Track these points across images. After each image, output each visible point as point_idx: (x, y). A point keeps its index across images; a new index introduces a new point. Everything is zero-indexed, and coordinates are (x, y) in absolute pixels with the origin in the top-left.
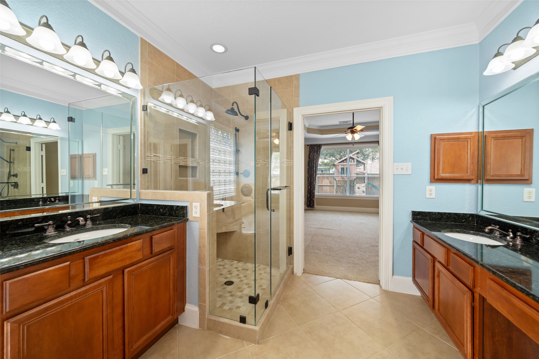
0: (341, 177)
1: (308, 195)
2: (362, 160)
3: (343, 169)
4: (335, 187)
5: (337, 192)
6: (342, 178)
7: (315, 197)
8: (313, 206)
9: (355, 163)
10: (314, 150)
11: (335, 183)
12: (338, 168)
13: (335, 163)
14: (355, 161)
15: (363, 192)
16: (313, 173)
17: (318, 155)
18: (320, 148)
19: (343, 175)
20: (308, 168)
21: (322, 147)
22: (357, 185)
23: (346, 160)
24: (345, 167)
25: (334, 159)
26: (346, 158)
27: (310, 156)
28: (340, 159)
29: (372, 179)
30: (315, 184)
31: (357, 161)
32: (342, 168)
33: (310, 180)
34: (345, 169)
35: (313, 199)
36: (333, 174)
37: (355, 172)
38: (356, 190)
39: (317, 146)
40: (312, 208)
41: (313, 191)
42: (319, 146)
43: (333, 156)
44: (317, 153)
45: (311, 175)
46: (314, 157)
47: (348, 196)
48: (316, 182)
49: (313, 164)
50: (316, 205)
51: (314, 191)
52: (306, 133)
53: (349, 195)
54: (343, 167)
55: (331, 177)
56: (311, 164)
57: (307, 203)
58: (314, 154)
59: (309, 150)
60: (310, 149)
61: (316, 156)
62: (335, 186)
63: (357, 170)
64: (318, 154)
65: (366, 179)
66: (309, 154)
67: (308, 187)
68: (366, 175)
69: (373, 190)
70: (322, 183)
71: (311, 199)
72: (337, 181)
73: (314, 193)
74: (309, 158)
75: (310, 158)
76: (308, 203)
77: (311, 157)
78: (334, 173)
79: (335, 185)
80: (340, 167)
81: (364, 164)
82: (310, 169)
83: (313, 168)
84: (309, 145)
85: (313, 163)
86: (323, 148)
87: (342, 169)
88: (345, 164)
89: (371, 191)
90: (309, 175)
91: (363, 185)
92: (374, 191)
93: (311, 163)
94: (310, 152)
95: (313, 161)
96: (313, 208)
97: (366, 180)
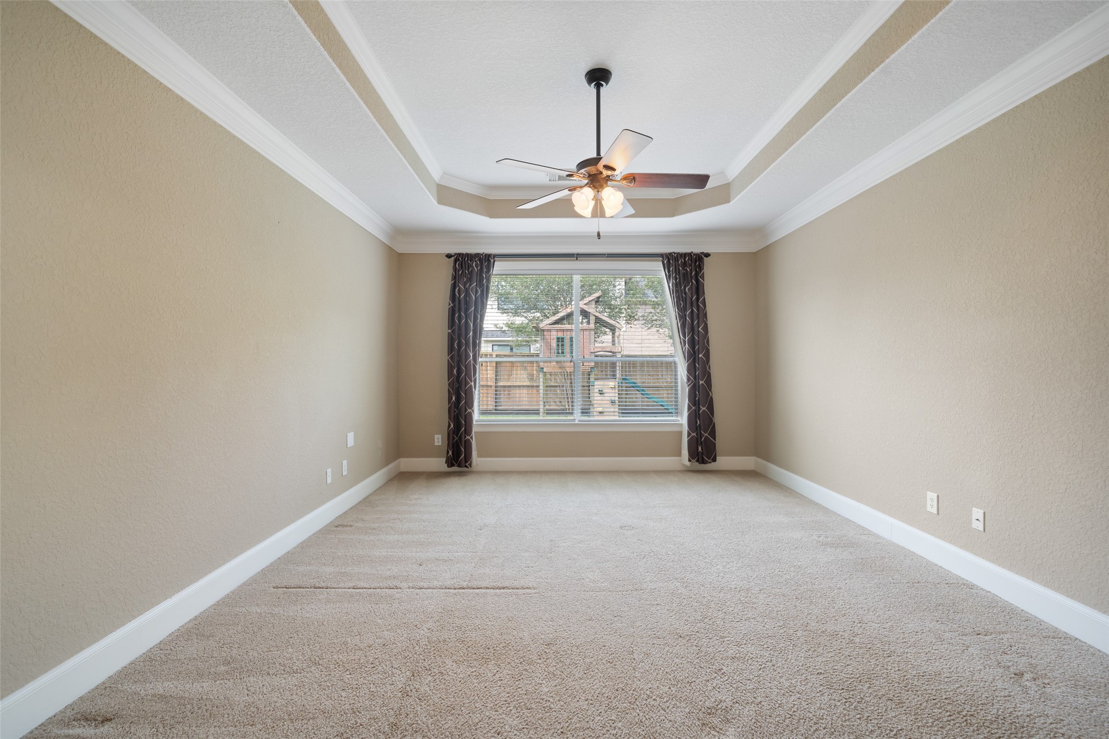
0: (557, 362)
1: (449, 426)
2: (610, 317)
3: (563, 341)
4: (541, 391)
5: (548, 402)
6: (559, 365)
7: (474, 429)
8: (466, 462)
9: (592, 326)
10: (471, 273)
11: (541, 380)
12: (548, 337)
13: (541, 325)
14: (592, 319)
15: (613, 402)
16: (466, 349)
17: (482, 291)
18: (489, 267)
19: (561, 359)
20: (450, 331)
21: (496, 263)
22: (598, 385)
23: (570, 316)
24: (567, 336)
25: (538, 314)
26: (569, 310)
27: (456, 291)
28: (554, 314)
29: (629, 367)
30: (471, 385)
31: (598, 320)
32: (558, 338)
33: (455, 372)
34: (567, 342)
35: (468, 437)
36: (538, 355)
37: (592, 348)
38: (596, 398)
39: (480, 260)
40: (465, 469)
41: (466, 410)
42: (486, 260)
43: (535, 308)
44: (480, 284)
45: (459, 356)
46: (470, 296)
47: (577, 422)
48: (475, 380)
49: (466, 321)
50: (479, 456)
51: (469, 410)
52: (436, 204)
53: (579, 418)
54: (560, 335)
55: (532, 362)
56: (460, 321)
57: (448, 453)
58: (470, 285)
59: (451, 271)
60: (455, 269)
61: (476, 294)
62: (541, 387)
63: (597, 345)
64: (483, 285)
65: (618, 368)
66: (454, 286)
67: (450, 399)
68: (619, 356)
69: (632, 394)
70: (509, 379)
71: (460, 438)
72: (548, 376)
73: (468, 418)
74: (453, 297)
75: (457, 300)
76: (450, 453)
77: (460, 296)
78: (539, 352)
79: (541, 384)
80: (554, 335)
81: (613, 329)
82: (456, 337)
83: (467, 333)
84: (454, 256)
85: (467, 316)
86: (499, 267)
87: (558, 341)
88: (568, 327)
89: (626, 398)
90: (452, 358)
91: (612, 384)
92: (632, 398)
93: (460, 316)
94: (454, 278)
95: (467, 309)
96: (466, 467)
97: (618, 372)
